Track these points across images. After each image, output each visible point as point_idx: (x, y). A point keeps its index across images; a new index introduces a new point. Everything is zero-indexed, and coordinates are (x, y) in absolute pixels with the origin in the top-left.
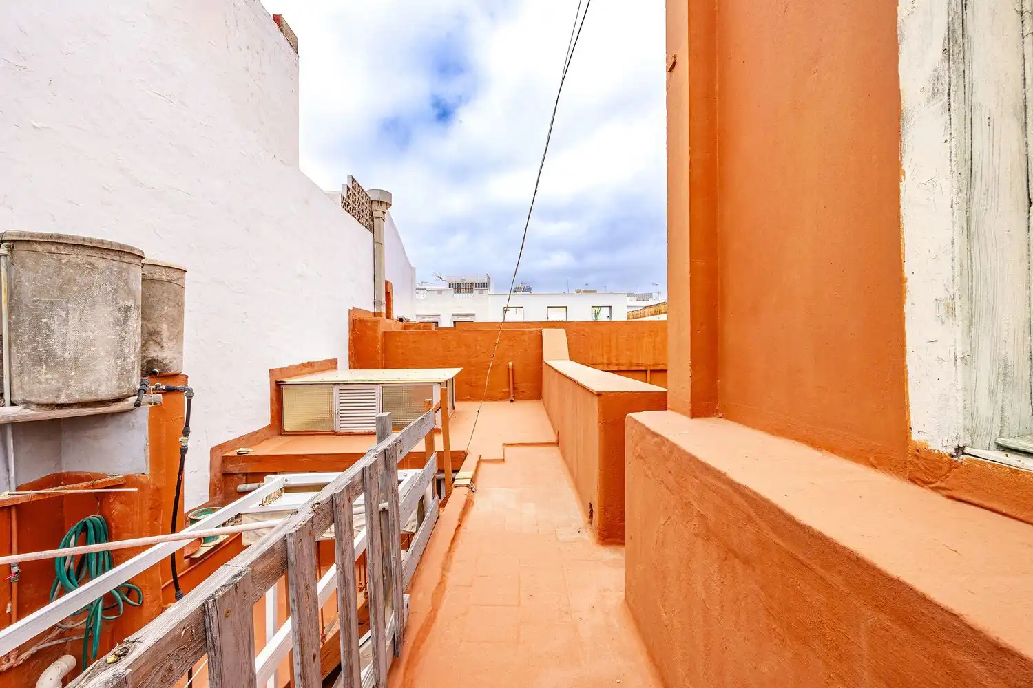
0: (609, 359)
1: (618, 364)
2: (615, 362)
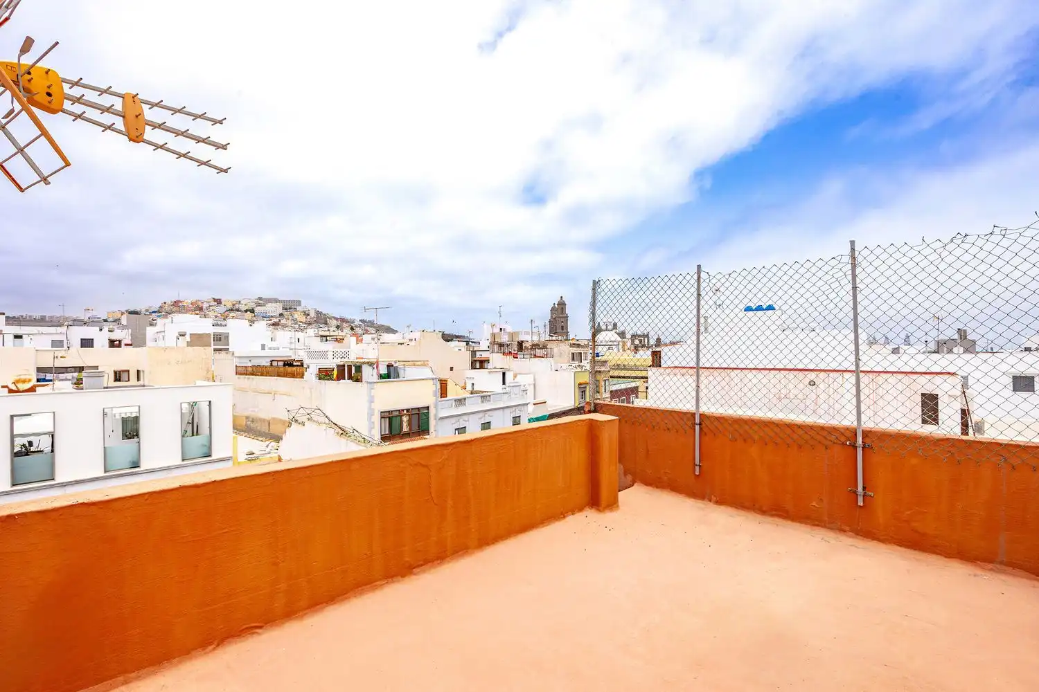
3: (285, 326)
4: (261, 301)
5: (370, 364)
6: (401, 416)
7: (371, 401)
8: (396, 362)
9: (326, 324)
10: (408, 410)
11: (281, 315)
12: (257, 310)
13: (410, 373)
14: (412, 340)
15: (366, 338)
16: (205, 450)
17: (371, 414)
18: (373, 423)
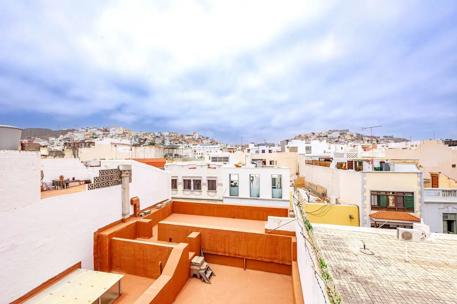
0: (224, 250)
1: (229, 253)
2: (228, 252)
3: (341, 142)
4: (330, 132)
5: (368, 161)
6: (387, 196)
7: (364, 183)
8: (387, 160)
9: (363, 140)
10: (393, 193)
11: (339, 137)
12: (329, 136)
13: (399, 167)
14: (413, 146)
15: (379, 146)
16: (280, 196)
17: (364, 191)
18: (365, 197)
